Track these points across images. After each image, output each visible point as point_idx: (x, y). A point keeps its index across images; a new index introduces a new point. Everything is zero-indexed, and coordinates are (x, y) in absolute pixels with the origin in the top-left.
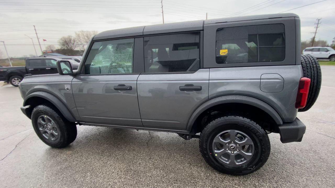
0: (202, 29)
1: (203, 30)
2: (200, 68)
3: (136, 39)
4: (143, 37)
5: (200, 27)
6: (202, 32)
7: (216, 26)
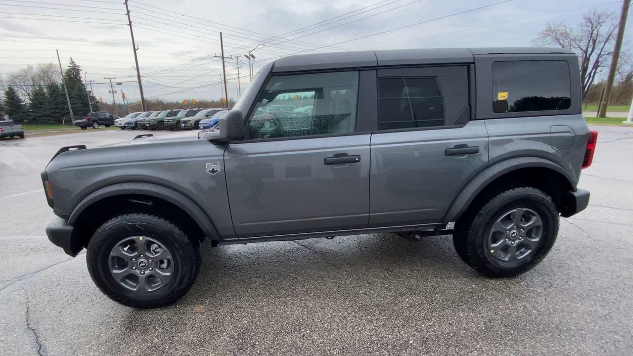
0: (473, 61)
1: (474, 63)
2: (471, 120)
3: (361, 72)
4: (376, 70)
5: (468, 58)
6: (472, 65)
7: (491, 58)
